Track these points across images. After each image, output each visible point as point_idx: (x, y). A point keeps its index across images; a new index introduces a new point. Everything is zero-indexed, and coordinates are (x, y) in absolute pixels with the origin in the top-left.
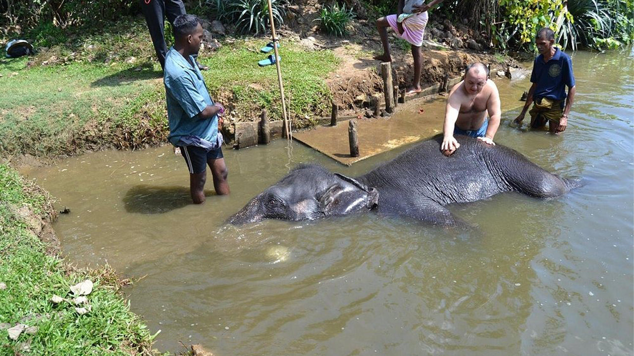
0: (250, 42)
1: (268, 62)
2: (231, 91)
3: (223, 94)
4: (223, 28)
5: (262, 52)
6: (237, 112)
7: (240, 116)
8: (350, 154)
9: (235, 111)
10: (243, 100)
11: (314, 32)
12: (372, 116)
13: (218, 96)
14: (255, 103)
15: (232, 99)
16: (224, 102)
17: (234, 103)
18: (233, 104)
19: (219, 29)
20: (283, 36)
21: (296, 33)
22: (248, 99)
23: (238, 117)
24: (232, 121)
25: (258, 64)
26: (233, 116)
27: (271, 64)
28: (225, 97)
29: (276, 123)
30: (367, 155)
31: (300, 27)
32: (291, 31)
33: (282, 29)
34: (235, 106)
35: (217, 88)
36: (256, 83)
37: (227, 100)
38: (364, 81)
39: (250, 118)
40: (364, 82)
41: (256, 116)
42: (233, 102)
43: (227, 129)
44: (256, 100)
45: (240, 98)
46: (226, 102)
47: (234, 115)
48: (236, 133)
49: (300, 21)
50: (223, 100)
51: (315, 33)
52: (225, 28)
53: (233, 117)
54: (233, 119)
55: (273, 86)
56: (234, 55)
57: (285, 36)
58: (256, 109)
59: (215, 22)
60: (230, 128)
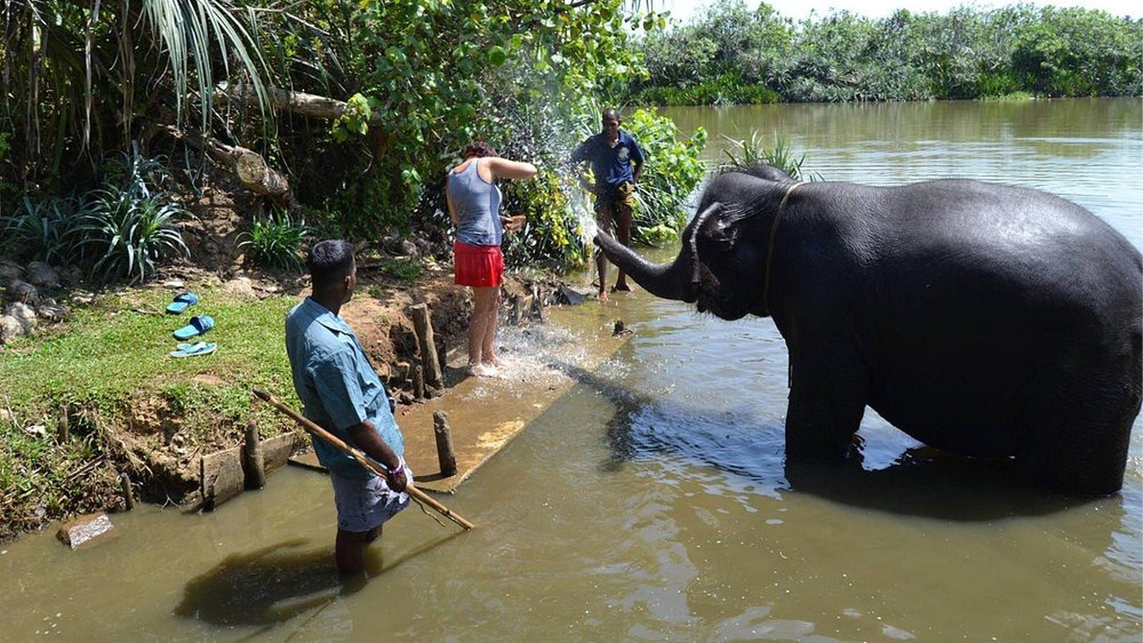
0: (129, 296)
1: (192, 330)
2: (163, 396)
3: (143, 405)
4: (56, 275)
5: (168, 312)
6: (187, 436)
7: (196, 443)
8: (439, 472)
9: (182, 435)
10: (194, 409)
11: (241, 265)
12: (413, 400)
13: (134, 411)
14: (217, 411)
15: (171, 412)
16: (149, 420)
17: (176, 418)
18: (174, 421)
19: (49, 277)
20: (186, 279)
21: (208, 270)
22: (203, 405)
23: (191, 444)
24: (181, 454)
25: (175, 336)
26: (180, 444)
27: (200, 335)
28: (150, 410)
29: (269, 443)
30: (469, 468)
31: (212, 258)
32: (199, 268)
33: (177, 265)
34: (179, 424)
35: (128, 394)
36: (205, 373)
37: (155, 416)
38: (379, 341)
39: (214, 444)
40: (379, 344)
41: (226, 438)
42: (173, 417)
43: (173, 473)
44: (221, 405)
45: (188, 406)
46: (155, 420)
47: (181, 442)
48: (205, 476)
49: (212, 248)
50: (146, 417)
51: (244, 266)
52: (59, 275)
53: (179, 447)
54: (181, 451)
55: (241, 375)
56: (113, 324)
57: (191, 279)
58: (222, 424)
59: (34, 264)
60: (180, 471)
